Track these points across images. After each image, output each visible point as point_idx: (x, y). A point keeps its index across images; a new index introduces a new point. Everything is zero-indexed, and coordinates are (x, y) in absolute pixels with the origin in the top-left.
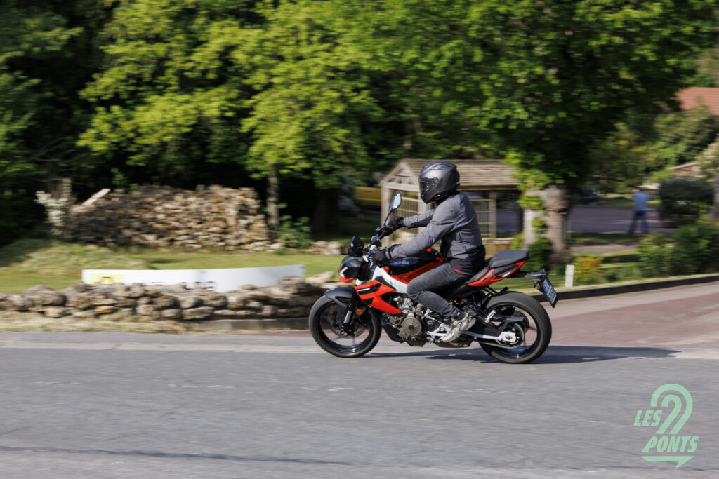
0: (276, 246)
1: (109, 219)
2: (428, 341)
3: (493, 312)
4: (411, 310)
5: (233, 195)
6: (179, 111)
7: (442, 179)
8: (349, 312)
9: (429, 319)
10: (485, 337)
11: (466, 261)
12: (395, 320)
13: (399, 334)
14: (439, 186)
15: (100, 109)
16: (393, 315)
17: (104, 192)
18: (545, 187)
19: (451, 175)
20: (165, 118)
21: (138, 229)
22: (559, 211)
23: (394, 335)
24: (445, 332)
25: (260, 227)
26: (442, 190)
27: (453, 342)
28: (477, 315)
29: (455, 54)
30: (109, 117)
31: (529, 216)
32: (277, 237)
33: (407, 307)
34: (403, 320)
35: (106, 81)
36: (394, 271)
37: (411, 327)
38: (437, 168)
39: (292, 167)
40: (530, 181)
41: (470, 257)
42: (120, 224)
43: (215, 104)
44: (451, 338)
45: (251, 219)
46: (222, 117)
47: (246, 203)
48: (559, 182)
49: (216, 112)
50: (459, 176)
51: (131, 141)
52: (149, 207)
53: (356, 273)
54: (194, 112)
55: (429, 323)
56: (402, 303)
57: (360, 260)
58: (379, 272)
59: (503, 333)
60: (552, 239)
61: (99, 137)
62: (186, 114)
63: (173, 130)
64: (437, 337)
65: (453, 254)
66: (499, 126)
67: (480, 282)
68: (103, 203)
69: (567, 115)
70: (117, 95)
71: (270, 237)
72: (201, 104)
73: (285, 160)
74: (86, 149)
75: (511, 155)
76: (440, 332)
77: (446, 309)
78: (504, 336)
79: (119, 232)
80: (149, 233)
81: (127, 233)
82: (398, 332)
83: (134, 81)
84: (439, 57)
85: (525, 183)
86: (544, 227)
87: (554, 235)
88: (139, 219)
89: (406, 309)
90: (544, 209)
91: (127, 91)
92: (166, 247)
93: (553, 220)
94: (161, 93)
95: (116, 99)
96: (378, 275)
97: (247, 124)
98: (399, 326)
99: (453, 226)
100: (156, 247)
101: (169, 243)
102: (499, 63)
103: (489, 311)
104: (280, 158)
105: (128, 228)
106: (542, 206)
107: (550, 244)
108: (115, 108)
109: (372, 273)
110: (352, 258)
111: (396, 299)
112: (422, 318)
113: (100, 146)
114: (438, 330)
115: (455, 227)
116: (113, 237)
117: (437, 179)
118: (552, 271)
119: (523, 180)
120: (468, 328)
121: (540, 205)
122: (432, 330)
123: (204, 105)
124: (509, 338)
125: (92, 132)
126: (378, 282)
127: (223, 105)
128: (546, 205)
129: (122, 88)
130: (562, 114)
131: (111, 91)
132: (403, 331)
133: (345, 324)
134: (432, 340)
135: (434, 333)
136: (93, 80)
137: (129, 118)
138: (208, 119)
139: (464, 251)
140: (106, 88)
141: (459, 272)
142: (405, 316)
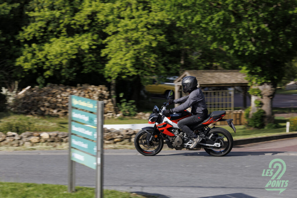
0: (118, 115)
1: (33, 102)
2: (184, 148)
3: (212, 134)
4: (178, 135)
5: (95, 89)
6: (68, 47)
7: (191, 83)
8: (152, 136)
9: (185, 138)
10: (207, 145)
11: (202, 114)
12: (172, 139)
13: (173, 145)
14: (190, 86)
15: (26, 45)
16: (171, 137)
17: (28, 87)
18: (262, 84)
19: (194, 81)
20: (62, 51)
21: (48, 107)
22: (269, 96)
23: (171, 146)
24: (191, 143)
25: (110, 105)
26: (191, 87)
27: (195, 147)
28: (205, 136)
29: (220, 18)
30: (30, 49)
31: (253, 99)
32: (120, 111)
33: (176, 133)
34: (175, 138)
35: (29, 31)
36: (172, 119)
37: (178, 142)
38: (189, 79)
39: (127, 74)
40: (254, 81)
41: (204, 113)
42: (39, 104)
43: (86, 42)
44: (194, 146)
45: (105, 101)
46: (90, 49)
47: (103, 93)
48: (269, 81)
49: (87, 47)
50: (197, 81)
51: (44, 63)
52: (54, 95)
53: (156, 120)
54: (75, 47)
55: (185, 140)
56: (174, 132)
57: (158, 114)
58: (166, 119)
59: (215, 143)
60: (265, 110)
61: (26, 60)
62: (71, 48)
63: (67, 57)
64: (188, 146)
65: (197, 112)
66: (240, 53)
67: (207, 122)
68: (29, 93)
69: (274, 48)
70: (34, 37)
71: (115, 110)
72: (79, 42)
73: (124, 71)
74: (20, 67)
75: (244, 68)
76: (189, 143)
77: (192, 133)
78: (215, 144)
79: (39, 108)
80: (54, 109)
81: (42, 109)
82: (172, 143)
83: (43, 30)
84: (211, 20)
85: (252, 82)
86: (261, 104)
87: (266, 108)
88: (49, 102)
89: (176, 134)
90: (261, 95)
91: (39, 35)
92: (63, 116)
93: (266, 101)
94: (58, 37)
95: (35, 40)
96: (165, 121)
97: (104, 52)
98: (173, 141)
99: (197, 101)
100: (57, 116)
101: (64, 114)
102: (243, 22)
103: (210, 135)
104: (122, 70)
105: (43, 106)
106: (260, 94)
107: (264, 112)
108: (34, 45)
109: (163, 120)
110: (155, 114)
111: (172, 130)
112: (183, 138)
113: (27, 66)
114: (189, 142)
115: (198, 101)
116: (35, 111)
117: (189, 83)
118: (266, 127)
119: (250, 81)
120: (200, 141)
121: (259, 93)
122: (186, 143)
123: (80, 43)
124: (218, 145)
125: (22, 58)
126: (165, 123)
127: (90, 43)
128: (262, 93)
129: (37, 34)
130: (272, 48)
131: (31, 36)
132: (174, 144)
133: (150, 141)
134: (186, 147)
135: (187, 144)
136: (22, 30)
137: (41, 50)
138: (83, 50)
139: (201, 110)
140: (29, 34)
141: (199, 118)
142: (176, 137)
